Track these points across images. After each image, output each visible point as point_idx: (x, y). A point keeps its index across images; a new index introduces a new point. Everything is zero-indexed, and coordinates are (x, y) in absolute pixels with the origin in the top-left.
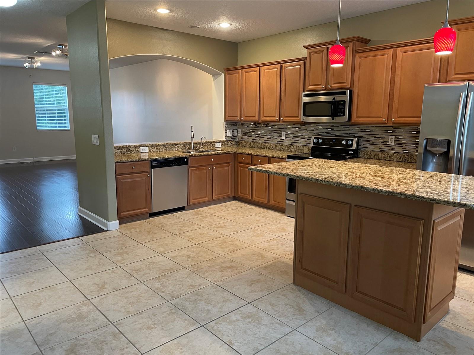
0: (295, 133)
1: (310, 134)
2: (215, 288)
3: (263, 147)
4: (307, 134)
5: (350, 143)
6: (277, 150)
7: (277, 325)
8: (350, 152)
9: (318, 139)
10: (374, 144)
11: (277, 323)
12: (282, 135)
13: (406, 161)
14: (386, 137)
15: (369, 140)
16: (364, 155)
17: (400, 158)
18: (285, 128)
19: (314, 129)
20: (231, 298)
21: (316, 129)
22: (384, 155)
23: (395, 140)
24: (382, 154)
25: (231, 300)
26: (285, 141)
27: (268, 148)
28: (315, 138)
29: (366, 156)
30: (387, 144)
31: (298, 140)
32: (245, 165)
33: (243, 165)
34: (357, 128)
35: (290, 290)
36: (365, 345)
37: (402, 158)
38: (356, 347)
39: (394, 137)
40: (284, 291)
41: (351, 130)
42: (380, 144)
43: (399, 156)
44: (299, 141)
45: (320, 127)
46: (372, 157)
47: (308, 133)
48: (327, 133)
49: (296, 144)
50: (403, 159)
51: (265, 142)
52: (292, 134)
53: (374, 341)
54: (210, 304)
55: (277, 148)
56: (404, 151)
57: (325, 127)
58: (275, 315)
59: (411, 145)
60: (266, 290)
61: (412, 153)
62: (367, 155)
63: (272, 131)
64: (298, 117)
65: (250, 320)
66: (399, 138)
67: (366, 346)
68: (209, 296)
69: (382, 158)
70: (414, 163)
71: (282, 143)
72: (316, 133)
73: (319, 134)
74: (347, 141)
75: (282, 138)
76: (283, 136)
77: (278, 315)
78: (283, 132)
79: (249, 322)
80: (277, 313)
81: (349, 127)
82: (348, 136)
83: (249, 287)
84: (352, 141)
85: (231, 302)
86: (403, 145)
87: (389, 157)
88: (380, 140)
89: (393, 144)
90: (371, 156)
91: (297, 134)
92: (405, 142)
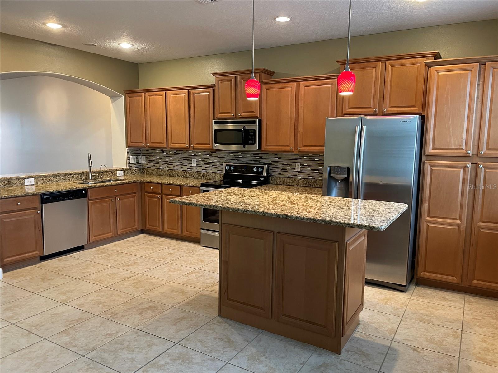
0: (205, 160)
1: (221, 161)
2: (137, 333)
3: (171, 175)
4: (219, 162)
5: (260, 170)
6: (187, 177)
7: (210, 362)
8: (261, 179)
9: (230, 166)
10: (283, 170)
11: (209, 359)
12: (193, 162)
13: (311, 186)
14: (293, 164)
15: (277, 167)
16: (274, 181)
17: (306, 183)
18: (195, 155)
19: (225, 156)
20: (156, 341)
21: (227, 156)
22: (292, 181)
23: (301, 167)
24: (290, 180)
25: (157, 343)
26: (196, 169)
27: (178, 175)
28: (227, 165)
29: (275, 182)
30: (294, 170)
31: (209, 167)
32: (154, 195)
33: (151, 194)
34: (267, 155)
35: (218, 323)
36: (294, 365)
37: (307, 184)
38: (287, 369)
39: (299, 164)
40: (211, 325)
41: (261, 158)
42: (288, 170)
43: (305, 182)
44: (211, 168)
45: (231, 154)
46: (281, 183)
47: (219, 160)
48: (238, 160)
49: (208, 171)
50: (308, 184)
51: (174, 169)
52: (203, 161)
53: (302, 361)
54: (133, 351)
55: (188, 175)
56: (309, 177)
57: (237, 154)
58: (205, 351)
59: (315, 171)
60: (192, 327)
61: (316, 178)
62: (277, 181)
63: (182, 158)
64: (209, 144)
65: (180, 361)
66: (304, 165)
67: (296, 366)
68: (130, 343)
69: (290, 184)
70: (318, 188)
71: (193, 170)
72: (228, 160)
73: (231, 161)
74: (258, 168)
75: (193, 165)
76: (194, 163)
77: (209, 351)
78: (193, 159)
79: (180, 364)
80: (207, 349)
81: (258, 154)
82: (258, 163)
83: (174, 326)
84: (263, 168)
85: (157, 345)
86: (308, 172)
87: (296, 183)
88: (287, 167)
89: (299, 170)
90: (280, 182)
91: (208, 161)
92: (310, 168)
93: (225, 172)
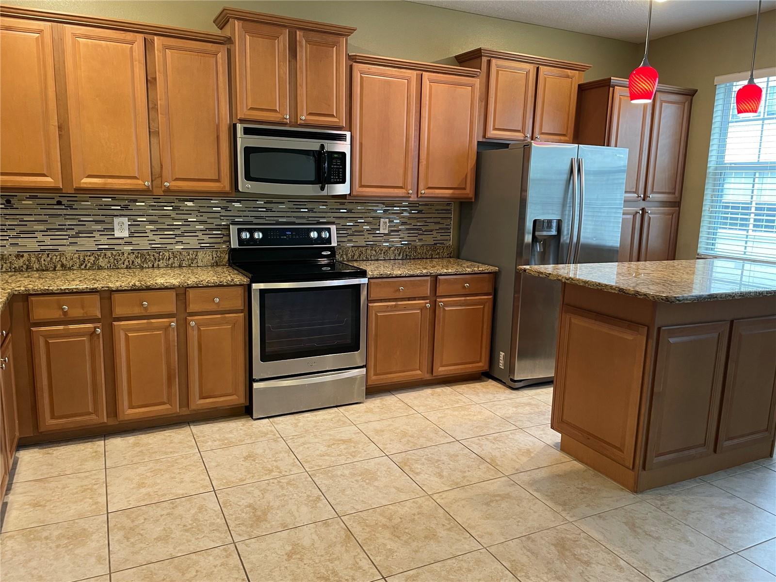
0: (160, 220)
1: (209, 221)
3: (36, 266)
4: (201, 222)
5: (325, 235)
6: (100, 268)
8: (324, 253)
9: (251, 231)
10: (356, 233)
12: (116, 227)
13: (408, 257)
14: (375, 221)
16: (341, 255)
17: (400, 253)
18: (125, 208)
19: (220, 209)
21: (225, 208)
22: (376, 251)
24: (372, 250)
26: (130, 243)
27: (62, 265)
29: (344, 256)
30: (377, 232)
31: (174, 236)
34: (323, 206)
37: (401, 254)
39: (387, 220)
41: (311, 210)
42: (365, 233)
43: (398, 251)
44: (178, 239)
45: (237, 205)
46: (356, 257)
47: (204, 218)
48: (256, 217)
49: (169, 247)
50: (403, 254)
52: (151, 222)
55: (102, 262)
57: (252, 204)
61: (413, 243)
62: (347, 255)
64: (218, 181)
69: (372, 257)
70: (418, 259)
72: (228, 218)
73: (236, 220)
75: (117, 234)
76: (121, 230)
78: (117, 220)
81: (306, 203)
82: (304, 221)
87: (383, 255)
88: (364, 227)
89: (386, 232)
90: (354, 256)
91: (168, 221)
93: (239, 246)
